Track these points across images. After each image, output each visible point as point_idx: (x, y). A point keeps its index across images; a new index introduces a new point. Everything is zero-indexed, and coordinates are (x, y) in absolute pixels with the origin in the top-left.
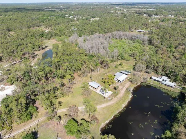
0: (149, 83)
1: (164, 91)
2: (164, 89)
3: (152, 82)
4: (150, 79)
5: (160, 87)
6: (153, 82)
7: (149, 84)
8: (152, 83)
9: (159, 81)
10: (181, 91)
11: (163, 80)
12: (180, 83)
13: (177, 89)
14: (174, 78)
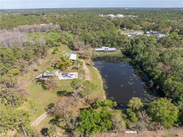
8: (98, 54)
9: (103, 51)
10: (122, 52)
11: (105, 49)
12: (116, 47)
13: (118, 51)
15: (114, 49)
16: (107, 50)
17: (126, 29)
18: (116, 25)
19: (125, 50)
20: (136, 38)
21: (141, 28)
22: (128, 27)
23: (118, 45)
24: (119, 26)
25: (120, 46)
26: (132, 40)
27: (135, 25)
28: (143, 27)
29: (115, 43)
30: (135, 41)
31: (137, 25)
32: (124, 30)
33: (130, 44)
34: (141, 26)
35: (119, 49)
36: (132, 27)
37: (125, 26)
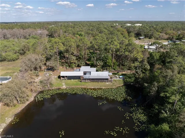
0: (59, 89)
1: (95, 94)
2: (93, 89)
3: (64, 84)
4: (59, 79)
5: (85, 89)
6: (66, 84)
7: (58, 92)
8: (64, 86)
9: (78, 78)
10: (124, 82)
11: (85, 73)
12: (114, 70)
13: (115, 81)
14: (101, 63)
15: (105, 74)
16: (87, 76)
17: (143, 37)
18: (129, 32)
19: (133, 79)
20: (162, 50)
21: (166, 37)
22: (146, 36)
23: (119, 65)
24: (133, 34)
25: (123, 67)
26: (151, 54)
27: (158, 33)
28: (170, 35)
29: (111, 61)
30: (160, 56)
31: (160, 33)
32: (140, 39)
33: (146, 62)
34: (166, 34)
35: (120, 73)
36: (152, 35)
37: (142, 34)
